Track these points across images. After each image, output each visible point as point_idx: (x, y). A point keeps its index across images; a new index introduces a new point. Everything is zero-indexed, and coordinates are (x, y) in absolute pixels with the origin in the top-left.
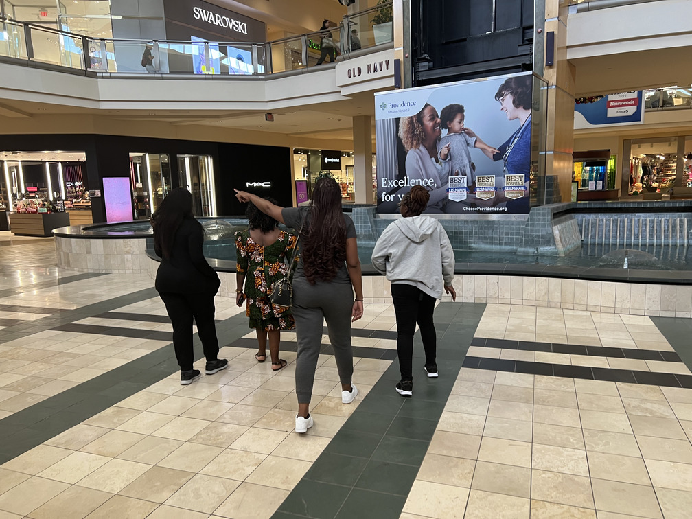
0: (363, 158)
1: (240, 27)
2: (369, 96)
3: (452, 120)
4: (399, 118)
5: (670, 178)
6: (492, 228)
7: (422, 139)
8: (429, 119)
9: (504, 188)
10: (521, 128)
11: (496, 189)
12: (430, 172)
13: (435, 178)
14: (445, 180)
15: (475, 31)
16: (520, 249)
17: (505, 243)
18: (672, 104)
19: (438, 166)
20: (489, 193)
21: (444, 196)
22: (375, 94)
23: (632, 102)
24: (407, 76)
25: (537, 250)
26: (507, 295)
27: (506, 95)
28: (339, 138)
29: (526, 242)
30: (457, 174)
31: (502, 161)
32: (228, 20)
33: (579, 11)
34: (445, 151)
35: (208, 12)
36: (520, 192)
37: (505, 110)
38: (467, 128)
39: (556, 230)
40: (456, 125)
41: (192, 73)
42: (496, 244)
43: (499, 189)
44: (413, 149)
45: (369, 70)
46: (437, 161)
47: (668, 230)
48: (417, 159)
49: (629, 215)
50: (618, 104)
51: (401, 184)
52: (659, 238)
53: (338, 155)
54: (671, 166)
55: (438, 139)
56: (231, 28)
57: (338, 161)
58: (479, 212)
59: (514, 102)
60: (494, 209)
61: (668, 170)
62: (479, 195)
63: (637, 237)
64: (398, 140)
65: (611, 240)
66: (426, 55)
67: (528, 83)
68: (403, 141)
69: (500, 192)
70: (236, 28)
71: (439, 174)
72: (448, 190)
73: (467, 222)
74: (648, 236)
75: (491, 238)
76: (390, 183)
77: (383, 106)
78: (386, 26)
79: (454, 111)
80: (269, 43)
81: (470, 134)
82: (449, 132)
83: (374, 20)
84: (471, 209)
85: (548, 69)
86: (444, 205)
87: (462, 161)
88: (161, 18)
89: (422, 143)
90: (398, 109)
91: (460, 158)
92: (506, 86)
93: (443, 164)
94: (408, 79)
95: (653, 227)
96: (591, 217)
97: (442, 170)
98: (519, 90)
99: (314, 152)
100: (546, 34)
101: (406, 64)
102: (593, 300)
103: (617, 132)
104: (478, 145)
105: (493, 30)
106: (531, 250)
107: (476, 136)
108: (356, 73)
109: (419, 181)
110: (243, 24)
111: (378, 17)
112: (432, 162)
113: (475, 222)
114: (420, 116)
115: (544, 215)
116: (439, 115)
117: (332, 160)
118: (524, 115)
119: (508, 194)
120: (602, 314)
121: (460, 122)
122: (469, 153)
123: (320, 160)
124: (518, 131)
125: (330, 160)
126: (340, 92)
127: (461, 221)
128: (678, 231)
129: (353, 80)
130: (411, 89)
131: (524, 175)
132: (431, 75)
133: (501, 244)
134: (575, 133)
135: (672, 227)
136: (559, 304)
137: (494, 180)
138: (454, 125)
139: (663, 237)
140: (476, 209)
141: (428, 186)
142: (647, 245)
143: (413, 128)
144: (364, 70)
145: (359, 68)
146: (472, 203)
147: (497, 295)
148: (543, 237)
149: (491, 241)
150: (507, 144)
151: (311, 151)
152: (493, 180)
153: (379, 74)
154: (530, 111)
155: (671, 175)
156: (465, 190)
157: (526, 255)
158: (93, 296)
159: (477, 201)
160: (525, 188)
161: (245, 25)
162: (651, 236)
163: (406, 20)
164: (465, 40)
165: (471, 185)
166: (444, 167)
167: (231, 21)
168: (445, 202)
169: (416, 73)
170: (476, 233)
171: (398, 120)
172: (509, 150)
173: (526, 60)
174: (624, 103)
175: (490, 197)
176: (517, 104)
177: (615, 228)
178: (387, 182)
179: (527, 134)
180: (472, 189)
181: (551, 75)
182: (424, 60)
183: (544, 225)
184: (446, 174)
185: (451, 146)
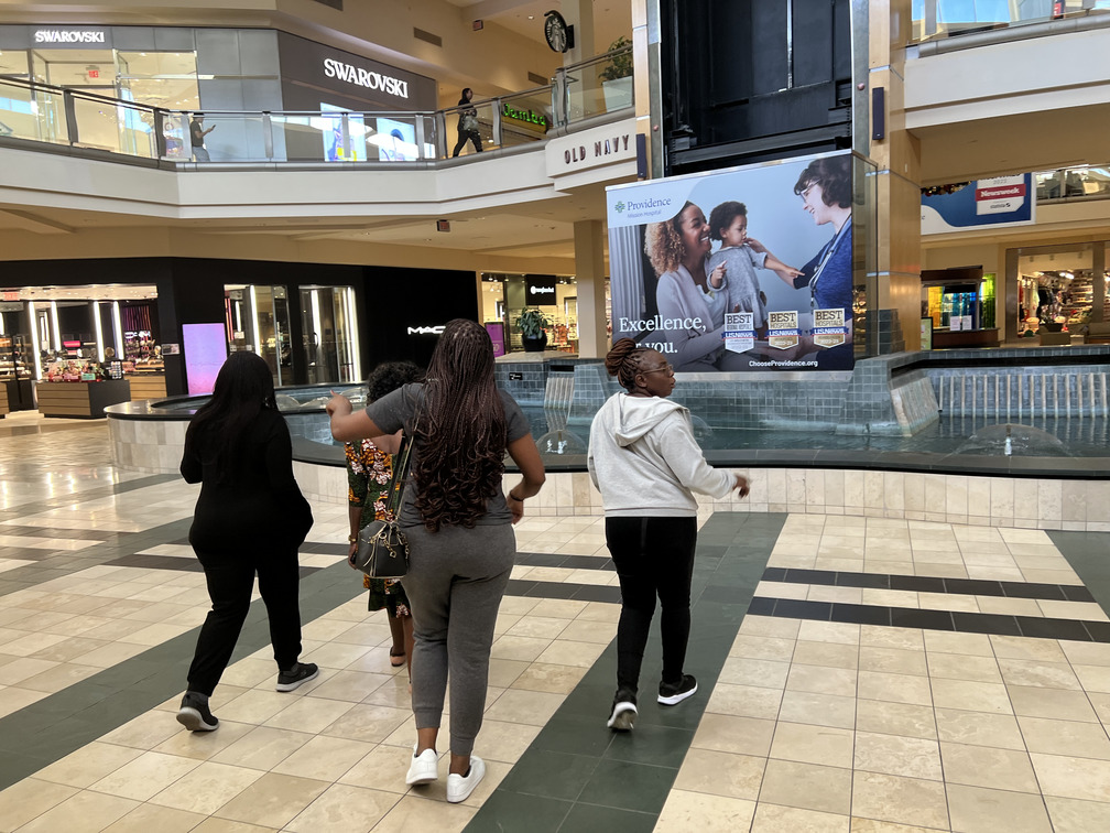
0: (590, 287)
1: (397, 88)
2: (597, 191)
3: (727, 226)
5: (1084, 309)
6: (795, 393)
7: (682, 257)
8: (691, 225)
9: (812, 331)
10: (836, 236)
11: (799, 331)
12: (694, 307)
13: (703, 316)
14: (719, 320)
15: (762, 88)
16: (841, 427)
17: (817, 417)
18: (1080, 192)
19: (707, 297)
20: (789, 338)
21: (718, 344)
22: (607, 188)
23: (1016, 191)
24: (657, 159)
25: (868, 428)
26: (819, 499)
27: (812, 186)
28: (553, 255)
29: (850, 414)
30: (738, 310)
31: (807, 289)
32: (377, 77)
33: (923, 55)
34: (717, 274)
35: (348, 66)
36: (838, 336)
37: (810, 209)
38: (752, 238)
39: (897, 396)
40: (733, 233)
41: (322, 160)
42: (802, 418)
43: (805, 332)
44: (668, 272)
45: (597, 151)
46: (706, 290)
47: (1076, 392)
48: (675, 288)
49: (1014, 370)
50: (993, 194)
51: (651, 327)
52: (1062, 404)
53: (551, 281)
54: (1084, 290)
55: (707, 256)
56: (383, 89)
57: (551, 290)
58: (774, 368)
59: (824, 197)
60: (797, 364)
61: (1079, 296)
62: (773, 342)
63: (1027, 404)
64: (645, 259)
65: (986, 410)
66: (685, 126)
67: (845, 167)
68: (651, 260)
69: (807, 337)
70: (391, 90)
71: (710, 311)
72: (723, 335)
73: (755, 384)
74: (1044, 402)
75: (795, 410)
76: (633, 326)
77: (620, 207)
78: (623, 82)
79: (729, 213)
80: (442, 112)
81: (757, 248)
82: (724, 245)
83: (604, 75)
84: (762, 364)
85: (875, 145)
86: (718, 359)
87: (745, 290)
88: (276, 78)
89: (681, 262)
90: (643, 210)
91: (743, 285)
92: (811, 173)
93: (716, 295)
94: (658, 164)
95: (1052, 388)
96: (953, 374)
97: (714, 304)
98: (832, 179)
99: (515, 278)
100: (871, 92)
101: (655, 140)
102: (954, 506)
103: (995, 237)
104: (770, 264)
105: (790, 85)
106: (858, 428)
107: (764, 250)
108: (578, 156)
109: (678, 322)
110: (401, 82)
111: (610, 69)
112: (699, 291)
113: (768, 384)
114: (677, 221)
115: (876, 371)
116: (708, 219)
117: (543, 290)
118: (840, 217)
119: (820, 340)
120: (970, 528)
121: (740, 230)
122: (755, 277)
123: (523, 290)
124: (832, 242)
125: (539, 290)
126: (553, 185)
127: (747, 383)
128: (1093, 395)
129: (573, 166)
130: (663, 179)
131: (843, 310)
132: (693, 157)
133: (810, 418)
134: (923, 241)
135: (1083, 388)
136: (901, 514)
137: (796, 318)
138: (731, 235)
139: (1068, 404)
140: (769, 364)
141: (692, 329)
142: (1045, 416)
143: (668, 239)
144: (590, 151)
145: (582, 148)
146: (764, 355)
147: (803, 500)
148: (876, 406)
149: (794, 414)
150: (816, 262)
151: (510, 276)
152: (794, 319)
153: (613, 157)
154: (849, 211)
155: (1085, 304)
156: (751, 334)
157: (850, 436)
158: (167, 510)
159: (770, 351)
160: (846, 330)
161: (405, 84)
162: (1050, 403)
163: (653, 75)
164: (746, 101)
165: (759, 325)
166: (716, 299)
167: (382, 79)
168: (719, 354)
169: (670, 154)
170: (770, 402)
171: (643, 228)
172: (819, 271)
173: (841, 132)
174: (1003, 192)
175: (790, 344)
176: (829, 199)
177: (991, 391)
178: (628, 324)
179: (846, 247)
180: (761, 332)
181: (881, 154)
182: (683, 134)
183: (877, 389)
184: (720, 310)
185: (727, 267)
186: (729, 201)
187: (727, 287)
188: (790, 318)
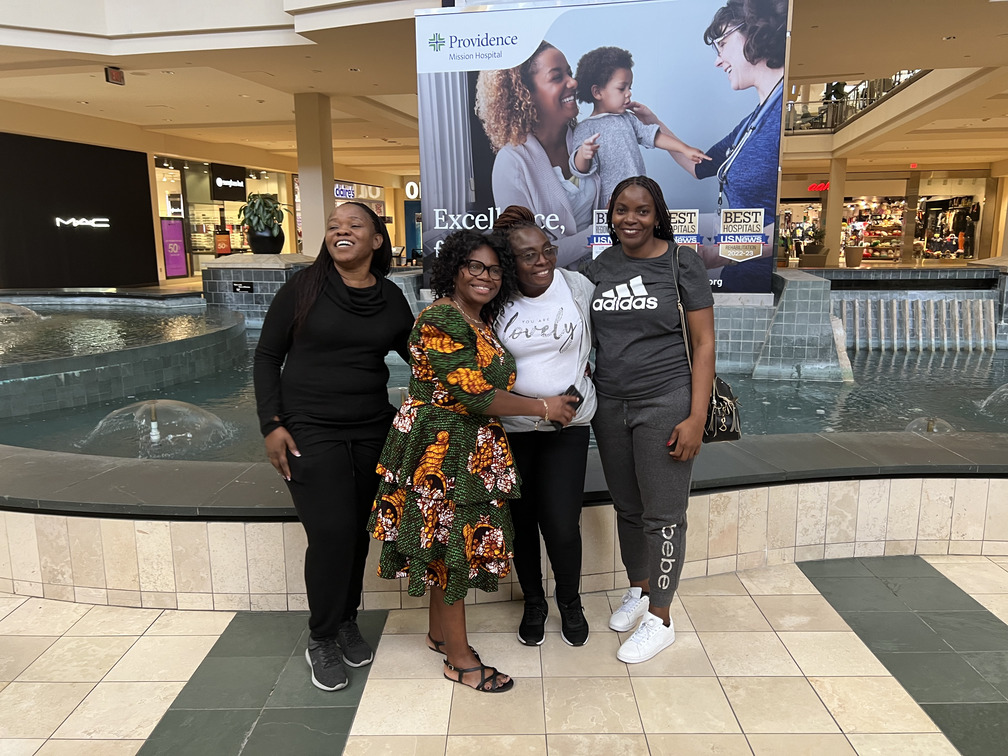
4: (477, 73)
7: (533, 123)
8: (549, 77)
9: (717, 239)
10: (760, 108)
11: (700, 238)
12: (550, 199)
13: (561, 212)
14: (585, 218)
16: (761, 370)
21: (582, 252)
25: (799, 371)
27: (730, 33)
29: (775, 353)
31: (715, 180)
34: (586, 153)
36: (754, 247)
37: (725, 66)
38: (639, 102)
39: (840, 333)
40: (611, 93)
43: (707, 239)
44: (510, 145)
48: (520, 169)
53: (240, 173)
55: (570, 125)
57: (241, 184)
59: (747, 50)
64: (475, 123)
67: (778, 9)
68: (485, 126)
69: (709, 246)
72: (590, 240)
76: (455, 222)
77: (437, 43)
79: (606, 65)
82: (597, 110)
89: (532, 132)
90: (473, 50)
91: (621, 169)
92: (729, 14)
93: (581, 182)
97: (577, 195)
98: (760, 24)
99: (196, 167)
104: (662, 141)
106: (785, 370)
107: (657, 122)
112: (556, 175)
114: (527, 70)
116: (574, 70)
117: (231, 183)
118: (767, 81)
119: (728, 252)
121: (622, 90)
122: (641, 159)
123: (207, 182)
124: (754, 115)
125: (226, 183)
126: (292, 27)
131: (762, 210)
137: (696, 219)
138: (608, 96)
143: (512, 96)
147: (945, 532)
148: (812, 343)
150: (728, 142)
151: (190, 163)
152: (693, 220)
154: (780, 73)
160: (765, 238)
166: (583, 189)
171: (473, 77)
172: (732, 155)
176: (753, 54)
178: (447, 218)
179: (772, 123)
183: (816, 318)
184: (587, 204)
185: (599, 142)
186: (608, 46)
187: (598, 171)
188: (688, 219)
